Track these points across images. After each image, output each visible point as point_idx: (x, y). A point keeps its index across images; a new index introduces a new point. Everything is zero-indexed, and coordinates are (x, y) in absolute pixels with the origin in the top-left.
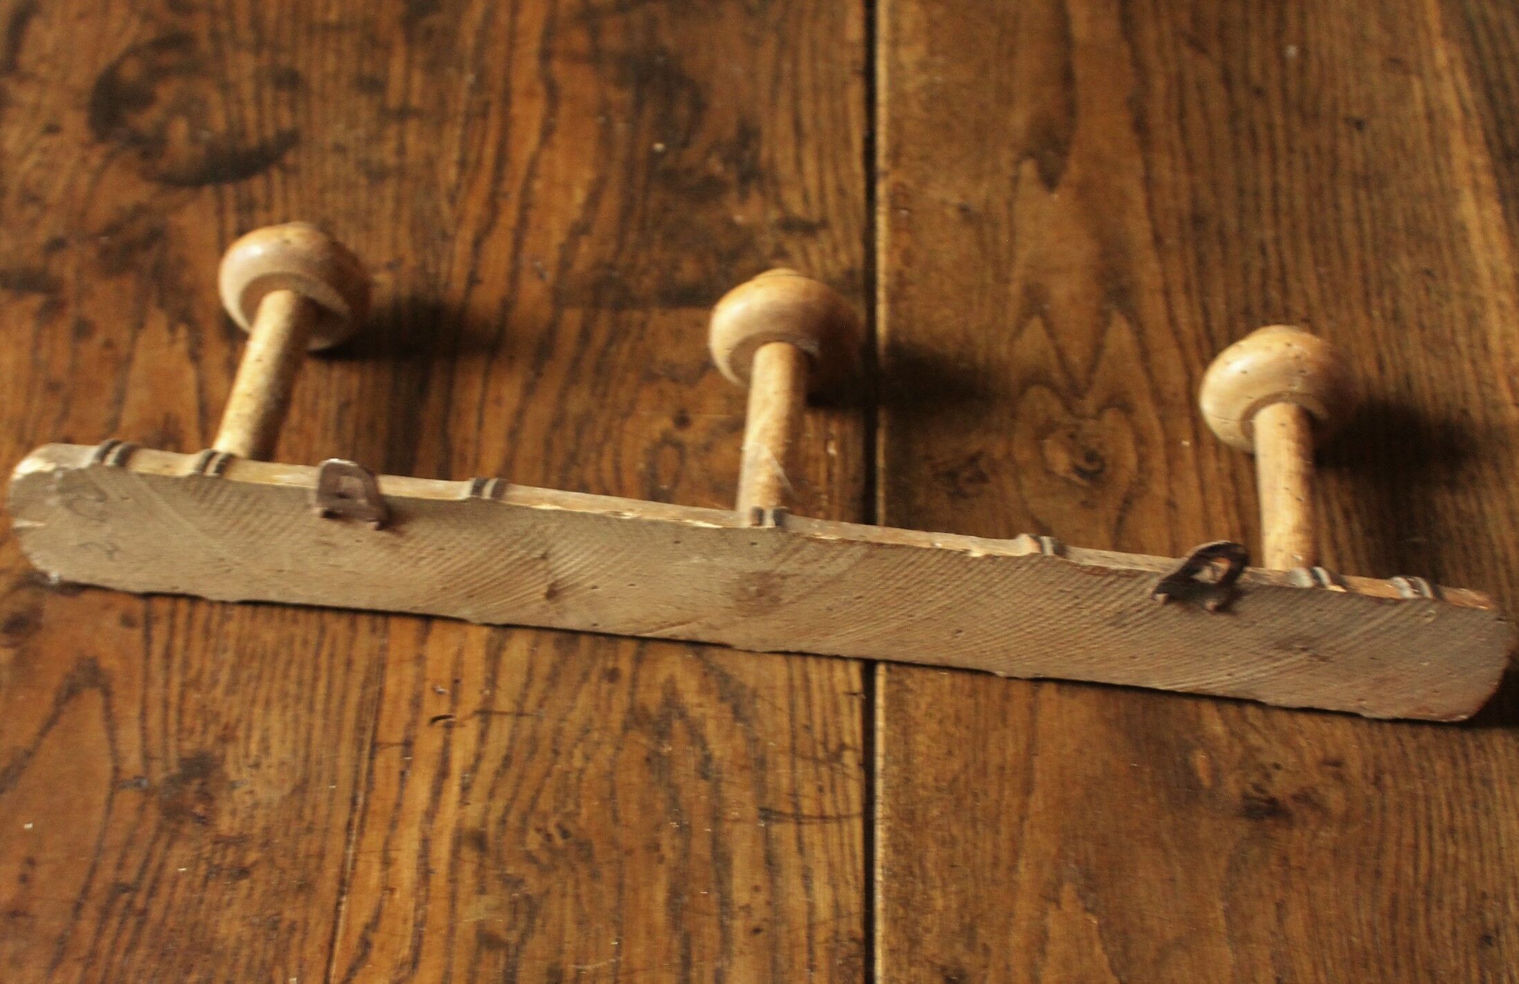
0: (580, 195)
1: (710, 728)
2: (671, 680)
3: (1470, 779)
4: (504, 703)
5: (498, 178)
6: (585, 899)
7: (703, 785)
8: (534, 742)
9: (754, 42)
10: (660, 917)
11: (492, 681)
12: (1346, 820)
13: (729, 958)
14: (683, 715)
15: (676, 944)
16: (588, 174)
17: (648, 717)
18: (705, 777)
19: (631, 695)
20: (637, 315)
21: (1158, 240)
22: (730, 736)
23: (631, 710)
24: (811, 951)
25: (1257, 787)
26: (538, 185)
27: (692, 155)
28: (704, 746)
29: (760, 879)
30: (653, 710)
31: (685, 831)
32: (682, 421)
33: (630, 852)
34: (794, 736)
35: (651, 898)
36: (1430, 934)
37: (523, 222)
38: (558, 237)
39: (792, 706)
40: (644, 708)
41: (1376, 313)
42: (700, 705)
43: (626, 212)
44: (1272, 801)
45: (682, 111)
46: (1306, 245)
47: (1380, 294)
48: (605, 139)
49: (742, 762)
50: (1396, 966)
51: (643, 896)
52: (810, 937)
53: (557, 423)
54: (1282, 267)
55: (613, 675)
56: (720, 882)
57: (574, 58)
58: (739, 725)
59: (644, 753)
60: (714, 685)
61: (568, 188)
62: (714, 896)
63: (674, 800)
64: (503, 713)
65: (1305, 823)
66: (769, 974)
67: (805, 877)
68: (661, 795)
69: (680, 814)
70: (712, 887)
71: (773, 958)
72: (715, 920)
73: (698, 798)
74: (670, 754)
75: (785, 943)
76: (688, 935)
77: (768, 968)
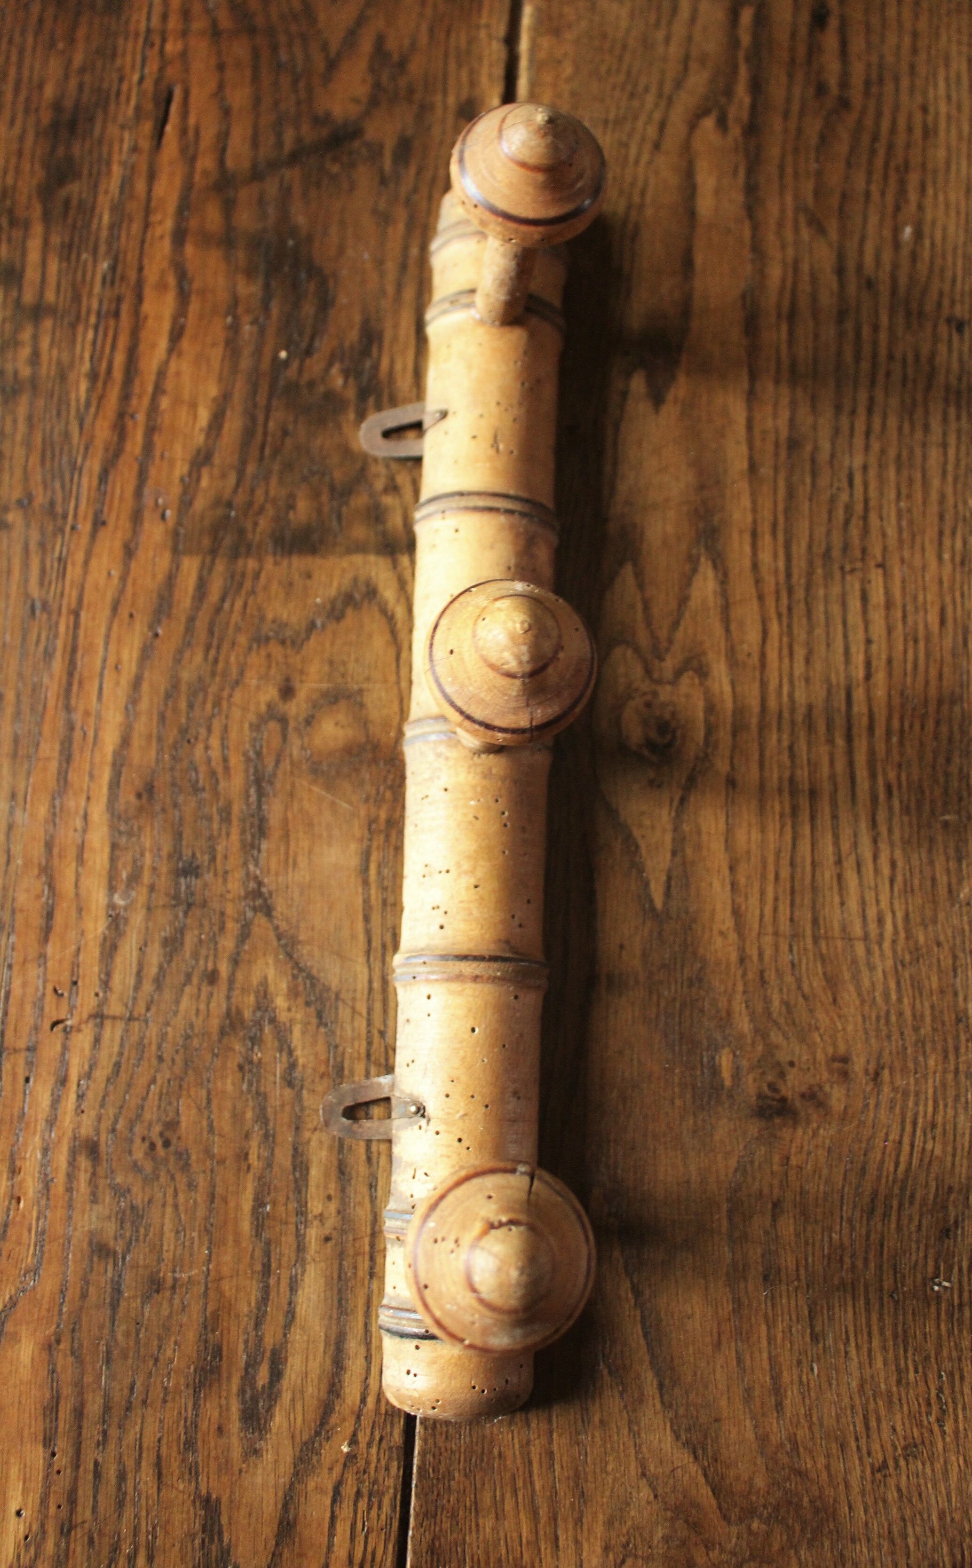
0: (204, 416)
1: (297, 1033)
3: (957, 1072)
4: (115, 1008)
5: (125, 397)
6: (182, 1208)
7: (288, 1093)
8: (141, 1046)
9: (385, 219)
10: (246, 1226)
11: (106, 984)
12: (844, 1117)
13: (303, 1266)
14: (273, 1021)
15: (258, 1253)
16: (213, 390)
17: (242, 1021)
18: (290, 1084)
19: (228, 998)
20: (252, 564)
21: (753, 468)
22: (314, 1042)
23: (229, 1010)
25: (772, 1086)
26: (165, 403)
27: (315, 365)
28: (290, 1053)
29: (332, 1188)
30: (247, 1014)
31: (268, 1138)
32: (287, 692)
33: (222, 1162)
34: (370, 1043)
35: (238, 1207)
36: (899, 1228)
37: (148, 447)
38: (181, 469)
39: (370, 1011)
40: (239, 1012)
41: (946, 556)
42: (289, 1010)
43: (248, 434)
44: (783, 1100)
45: (309, 309)
46: (892, 473)
47: (953, 534)
48: (232, 347)
49: (322, 1069)
50: (866, 1260)
51: (232, 1204)
52: (372, 1246)
53: (171, 694)
54: (866, 501)
55: (212, 977)
56: (298, 1190)
57: (206, 240)
58: (322, 1030)
59: (237, 1060)
60: (301, 988)
61: (193, 406)
62: (293, 1206)
63: (263, 1109)
64: (114, 1018)
65: (808, 1122)
66: (335, 1281)
67: (371, 1186)
68: (251, 1103)
69: (266, 1122)
70: (291, 1195)
71: (340, 1265)
72: (292, 1228)
73: (283, 1106)
74: (260, 1060)
75: (351, 1252)
76: (268, 1243)
77: (335, 1275)
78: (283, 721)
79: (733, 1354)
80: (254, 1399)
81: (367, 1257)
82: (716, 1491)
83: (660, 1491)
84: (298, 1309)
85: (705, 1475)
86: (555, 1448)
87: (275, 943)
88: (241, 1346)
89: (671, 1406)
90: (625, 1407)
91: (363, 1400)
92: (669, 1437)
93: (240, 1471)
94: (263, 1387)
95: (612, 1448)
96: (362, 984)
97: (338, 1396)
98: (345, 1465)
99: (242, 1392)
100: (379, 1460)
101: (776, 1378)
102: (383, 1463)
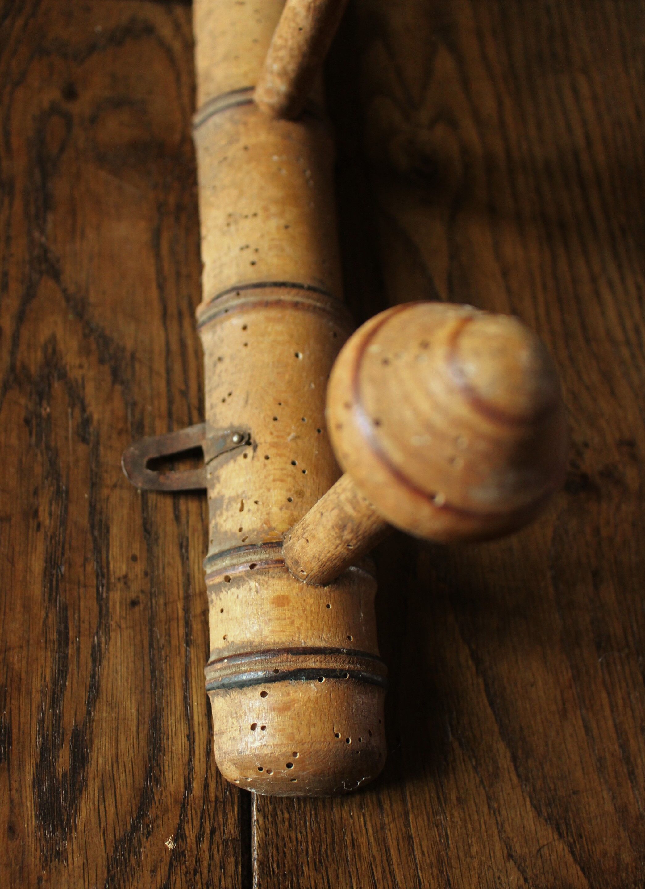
1: (90, 389)
2: (53, 339)
7: (82, 449)
10: (37, 589)
12: (641, 495)
13: (107, 633)
14: (63, 376)
17: (28, 376)
18: (84, 440)
19: (13, 354)
22: (109, 399)
23: (13, 368)
24: (188, 624)
25: (572, 464)
28: (83, 409)
29: (137, 548)
30: (34, 369)
32: (70, 94)
34: (170, 402)
35: (28, 569)
39: (169, 371)
40: (24, 367)
42: (81, 366)
49: (120, 425)
51: (20, 566)
52: (187, 610)
56: (97, 550)
58: (118, 388)
59: (23, 414)
60: (94, 346)
62: (91, 567)
63: (53, 463)
65: (610, 497)
66: (146, 650)
67: (181, 546)
68: (39, 458)
69: (58, 477)
70: (89, 555)
71: (151, 631)
72: (92, 591)
73: (77, 461)
74: (49, 416)
75: (162, 616)
76: (64, 609)
77: (146, 643)
78: (68, 119)
79: (580, 723)
80: (54, 791)
81: (182, 623)
82: (585, 870)
83: (529, 874)
84: (103, 682)
85: (573, 853)
86: (413, 831)
87: (64, 304)
88: (35, 727)
89: (527, 780)
90: (482, 782)
91: (188, 786)
92: (531, 814)
93: (40, 879)
94: (65, 775)
95: (474, 829)
96: (159, 345)
97: (158, 782)
98: (171, 865)
99: (37, 782)
100: (211, 857)
101: (624, 746)
102: (217, 859)
